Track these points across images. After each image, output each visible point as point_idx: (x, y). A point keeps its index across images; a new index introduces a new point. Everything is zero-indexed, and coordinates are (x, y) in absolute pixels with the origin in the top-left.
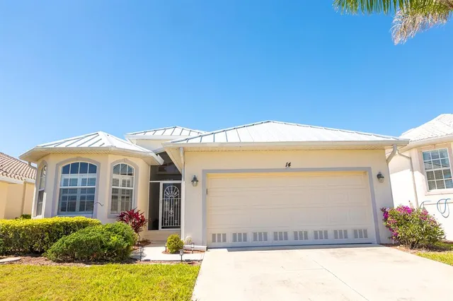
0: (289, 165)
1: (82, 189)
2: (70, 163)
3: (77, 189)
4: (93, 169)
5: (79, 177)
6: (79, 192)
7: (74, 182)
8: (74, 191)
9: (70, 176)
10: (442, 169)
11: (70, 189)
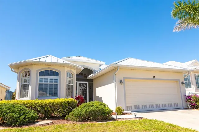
0: (154, 77)
1: (50, 84)
2: (44, 70)
3: (47, 84)
4: (57, 74)
5: (49, 78)
6: (49, 85)
7: (46, 80)
8: (46, 85)
9: (44, 77)
10: (188, 81)
11: (44, 84)
